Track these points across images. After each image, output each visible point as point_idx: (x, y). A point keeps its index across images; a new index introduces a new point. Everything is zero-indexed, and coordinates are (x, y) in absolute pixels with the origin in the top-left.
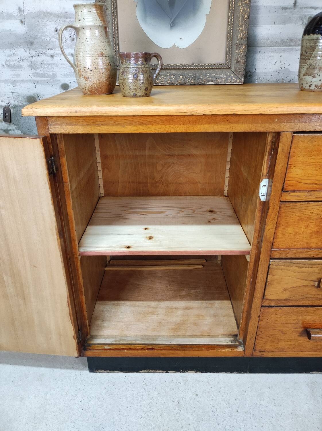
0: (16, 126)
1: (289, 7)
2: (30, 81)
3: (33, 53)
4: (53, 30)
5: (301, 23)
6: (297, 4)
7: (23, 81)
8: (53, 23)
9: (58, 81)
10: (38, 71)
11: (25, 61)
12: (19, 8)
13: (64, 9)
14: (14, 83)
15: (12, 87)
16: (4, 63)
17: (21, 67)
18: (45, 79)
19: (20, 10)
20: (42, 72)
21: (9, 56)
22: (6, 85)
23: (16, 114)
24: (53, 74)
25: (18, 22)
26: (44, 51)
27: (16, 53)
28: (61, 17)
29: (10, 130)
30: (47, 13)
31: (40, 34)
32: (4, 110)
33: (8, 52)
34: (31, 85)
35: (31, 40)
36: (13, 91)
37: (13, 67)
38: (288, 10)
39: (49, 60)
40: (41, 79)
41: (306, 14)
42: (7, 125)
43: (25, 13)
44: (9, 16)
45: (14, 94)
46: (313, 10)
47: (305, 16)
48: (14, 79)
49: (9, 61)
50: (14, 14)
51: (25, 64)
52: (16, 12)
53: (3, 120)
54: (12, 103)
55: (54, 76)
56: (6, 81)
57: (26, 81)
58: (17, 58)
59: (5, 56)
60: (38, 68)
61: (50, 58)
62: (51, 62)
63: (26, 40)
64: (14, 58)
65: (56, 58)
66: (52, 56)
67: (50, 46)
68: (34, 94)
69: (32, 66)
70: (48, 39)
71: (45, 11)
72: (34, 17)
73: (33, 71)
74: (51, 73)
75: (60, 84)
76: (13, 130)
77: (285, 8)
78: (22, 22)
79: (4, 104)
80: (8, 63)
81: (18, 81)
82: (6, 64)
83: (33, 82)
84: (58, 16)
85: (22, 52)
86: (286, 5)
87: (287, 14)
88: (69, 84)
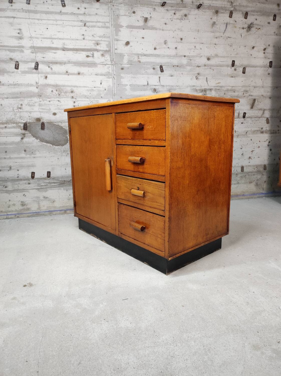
0: (29, 132)
1: (146, 85)
2: (38, 111)
3: (41, 100)
4: (51, 91)
5: (151, 91)
6: (149, 84)
7: (35, 111)
8: (51, 88)
9: (52, 111)
10: (43, 107)
11: (37, 103)
12: (36, 82)
13: (56, 83)
14: (30, 112)
15: (29, 114)
16: (27, 104)
17: (35, 105)
18: (46, 110)
19: (37, 83)
20: (44, 108)
21: (29, 101)
22: (26, 113)
23: (30, 126)
24: (49, 109)
25: (35, 87)
26: (46, 99)
27: (33, 100)
28: (55, 86)
29: (26, 134)
30: (49, 85)
31: (44, 93)
32: (24, 124)
33: (29, 99)
34: (38, 113)
35: (41, 95)
36: (29, 116)
37: (31, 106)
38: (146, 86)
39: (48, 103)
40: (44, 110)
41: (153, 87)
42: (24, 131)
43: (39, 84)
44: (32, 85)
45: (30, 117)
46: (155, 86)
47: (152, 88)
48: (30, 111)
49: (29, 103)
50: (34, 85)
51: (37, 104)
52: (35, 84)
53: (23, 129)
54: (29, 121)
55: (50, 109)
56: (27, 112)
57: (37, 112)
58: (33, 102)
59: (27, 101)
60: (43, 106)
61: (48, 102)
62: (49, 104)
63: (38, 95)
64: (31, 102)
65: (51, 102)
66: (49, 101)
67: (49, 97)
68: (40, 117)
69: (40, 105)
70: (48, 94)
71: (47, 84)
72: (43, 86)
73: (40, 107)
74: (48, 108)
75: (53, 113)
76: (28, 134)
77: (144, 85)
78: (37, 88)
79: (24, 122)
80: (29, 104)
81: (33, 112)
82: (28, 104)
83: (40, 112)
84: (53, 86)
85: (36, 99)
86: (144, 84)
87: (146, 87)
88: (57, 113)
